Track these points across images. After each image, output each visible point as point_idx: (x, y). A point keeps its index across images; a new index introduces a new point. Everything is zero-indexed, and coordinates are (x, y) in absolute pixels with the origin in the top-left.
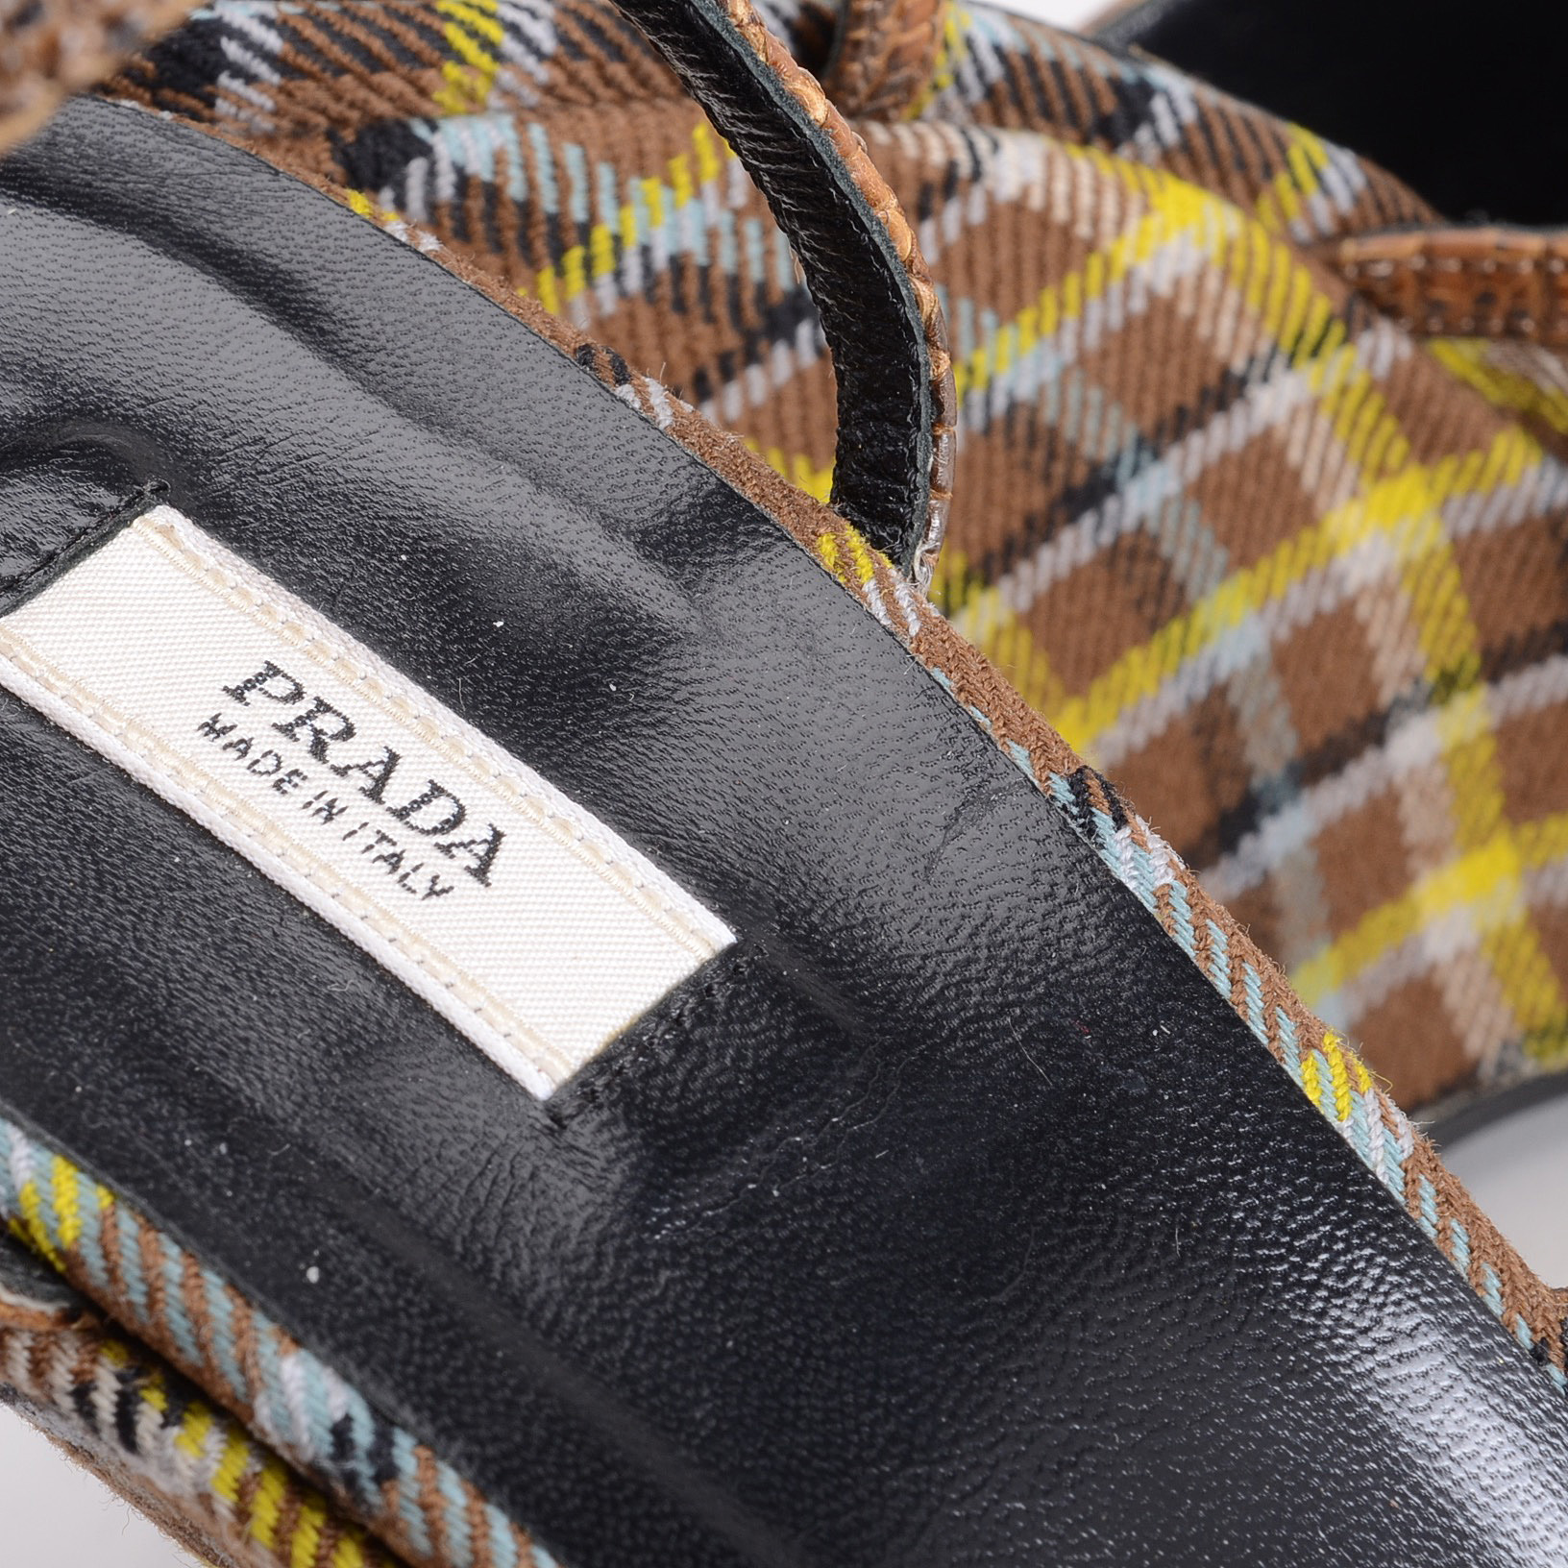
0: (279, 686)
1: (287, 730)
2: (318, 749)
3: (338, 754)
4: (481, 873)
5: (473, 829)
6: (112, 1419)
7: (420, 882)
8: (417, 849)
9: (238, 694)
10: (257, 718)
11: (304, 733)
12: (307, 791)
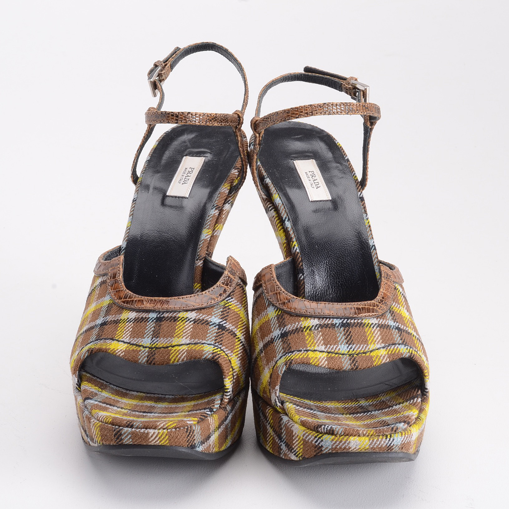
0: (313, 172)
1: (311, 175)
2: (312, 177)
3: (313, 178)
4: (317, 188)
5: (319, 186)
6: (274, 195)
7: (312, 187)
8: (314, 185)
9: (309, 172)
10: (309, 174)
11: (312, 176)
12: (309, 179)
